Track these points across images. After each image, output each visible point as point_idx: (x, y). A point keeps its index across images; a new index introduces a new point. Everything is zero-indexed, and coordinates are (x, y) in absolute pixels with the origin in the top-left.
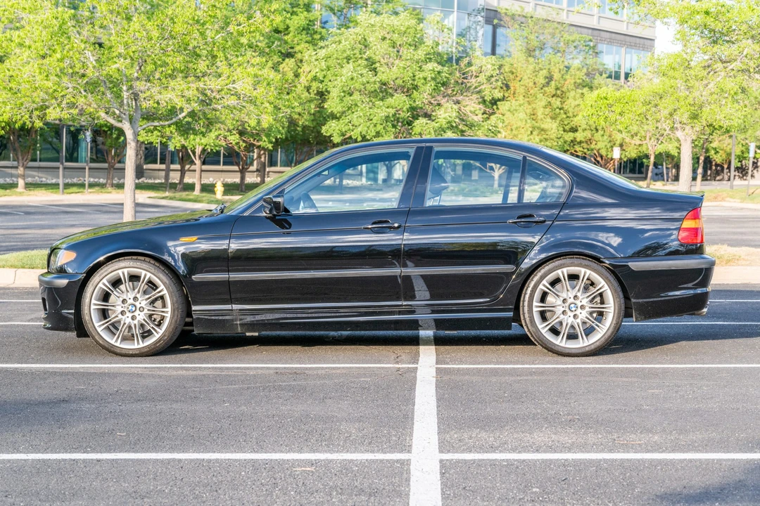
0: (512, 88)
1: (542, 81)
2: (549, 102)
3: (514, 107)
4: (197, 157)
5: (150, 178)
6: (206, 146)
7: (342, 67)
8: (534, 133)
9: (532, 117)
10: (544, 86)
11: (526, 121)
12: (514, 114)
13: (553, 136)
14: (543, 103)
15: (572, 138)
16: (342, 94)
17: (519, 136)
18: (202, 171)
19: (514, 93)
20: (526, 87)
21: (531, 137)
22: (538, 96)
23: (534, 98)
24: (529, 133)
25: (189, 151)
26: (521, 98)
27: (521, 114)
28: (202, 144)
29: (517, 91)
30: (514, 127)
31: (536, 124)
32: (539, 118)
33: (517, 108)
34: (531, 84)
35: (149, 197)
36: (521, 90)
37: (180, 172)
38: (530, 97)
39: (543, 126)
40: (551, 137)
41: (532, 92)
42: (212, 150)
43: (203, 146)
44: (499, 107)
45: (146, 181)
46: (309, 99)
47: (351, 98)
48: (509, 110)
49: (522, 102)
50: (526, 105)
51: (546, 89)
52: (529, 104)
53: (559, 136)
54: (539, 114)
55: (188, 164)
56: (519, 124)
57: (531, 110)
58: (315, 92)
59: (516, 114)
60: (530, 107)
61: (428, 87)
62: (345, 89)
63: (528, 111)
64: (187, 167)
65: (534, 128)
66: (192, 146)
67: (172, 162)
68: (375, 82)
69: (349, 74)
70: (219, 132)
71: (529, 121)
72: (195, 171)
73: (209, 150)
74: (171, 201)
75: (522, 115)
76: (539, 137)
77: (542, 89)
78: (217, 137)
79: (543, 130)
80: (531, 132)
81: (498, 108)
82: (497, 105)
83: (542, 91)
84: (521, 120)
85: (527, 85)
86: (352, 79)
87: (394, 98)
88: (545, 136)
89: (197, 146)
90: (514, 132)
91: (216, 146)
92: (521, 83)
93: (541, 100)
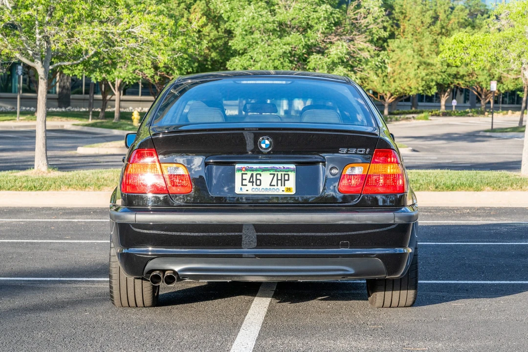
0: (402, 27)
1: (428, 20)
2: (436, 39)
3: (403, 44)
4: (116, 89)
5: (76, 107)
6: (124, 79)
7: (244, 9)
8: (420, 67)
9: (420, 53)
10: (430, 25)
11: (413, 56)
12: (402, 51)
13: (438, 71)
14: (430, 40)
15: (455, 72)
16: (244, 33)
17: (407, 71)
18: (121, 101)
19: (404, 31)
20: (414, 26)
21: (418, 71)
22: (425, 34)
23: (422, 36)
24: (416, 67)
25: (110, 83)
26: (410, 36)
27: (409, 50)
28: (121, 77)
29: (406, 30)
30: (402, 62)
31: (423, 60)
32: (425, 54)
33: (406, 45)
34: (419, 23)
35: (74, 125)
36: (409, 29)
37: (102, 102)
38: (418, 35)
39: (429, 61)
40: (436, 71)
41: (420, 30)
42: (129, 82)
43: (122, 79)
44: (389, 44)
45: (72, 110)
46: (217, 37)
47: (252, 36)
48: (398, 47)
49: (410, 40)
50: (414, 42)
51: (432, 27)
52: (417, 41)
53: (443, 70)
54: (425, 51)
55: (110, 95)
56: (407, 59)
57: (419, 47)
58: (223, 30)
59: (404, 51)
60: (418, 44)
61: (321, 27)
62: (246, 28)
63: (416, 48)
64: (108, 97)
65: (421, 63)
66: (111, 79)
67: (95, 93)
68: (274, 22)
69: (250, 15)
70: (136, 66)
71: (416, 57)
72: (114, 100)
73: (127, 83)
74: (93, 128)
75: (410, 52)
76: (425, 71)
77: (428, 27)
78: (134, 71)
79: (429, 64)
80: (418, 67)
81: (388, 46)
82: (387, 42)
83: (429, 29)
84: (409, 56)
85: (415, 24)
86: (253, 18)
87: (291, 36)
88: (431, 71)
89: (116, 79)
90: (402, 66)
91: (134, 79)
92: (410, 22)
93: (427, 38)
